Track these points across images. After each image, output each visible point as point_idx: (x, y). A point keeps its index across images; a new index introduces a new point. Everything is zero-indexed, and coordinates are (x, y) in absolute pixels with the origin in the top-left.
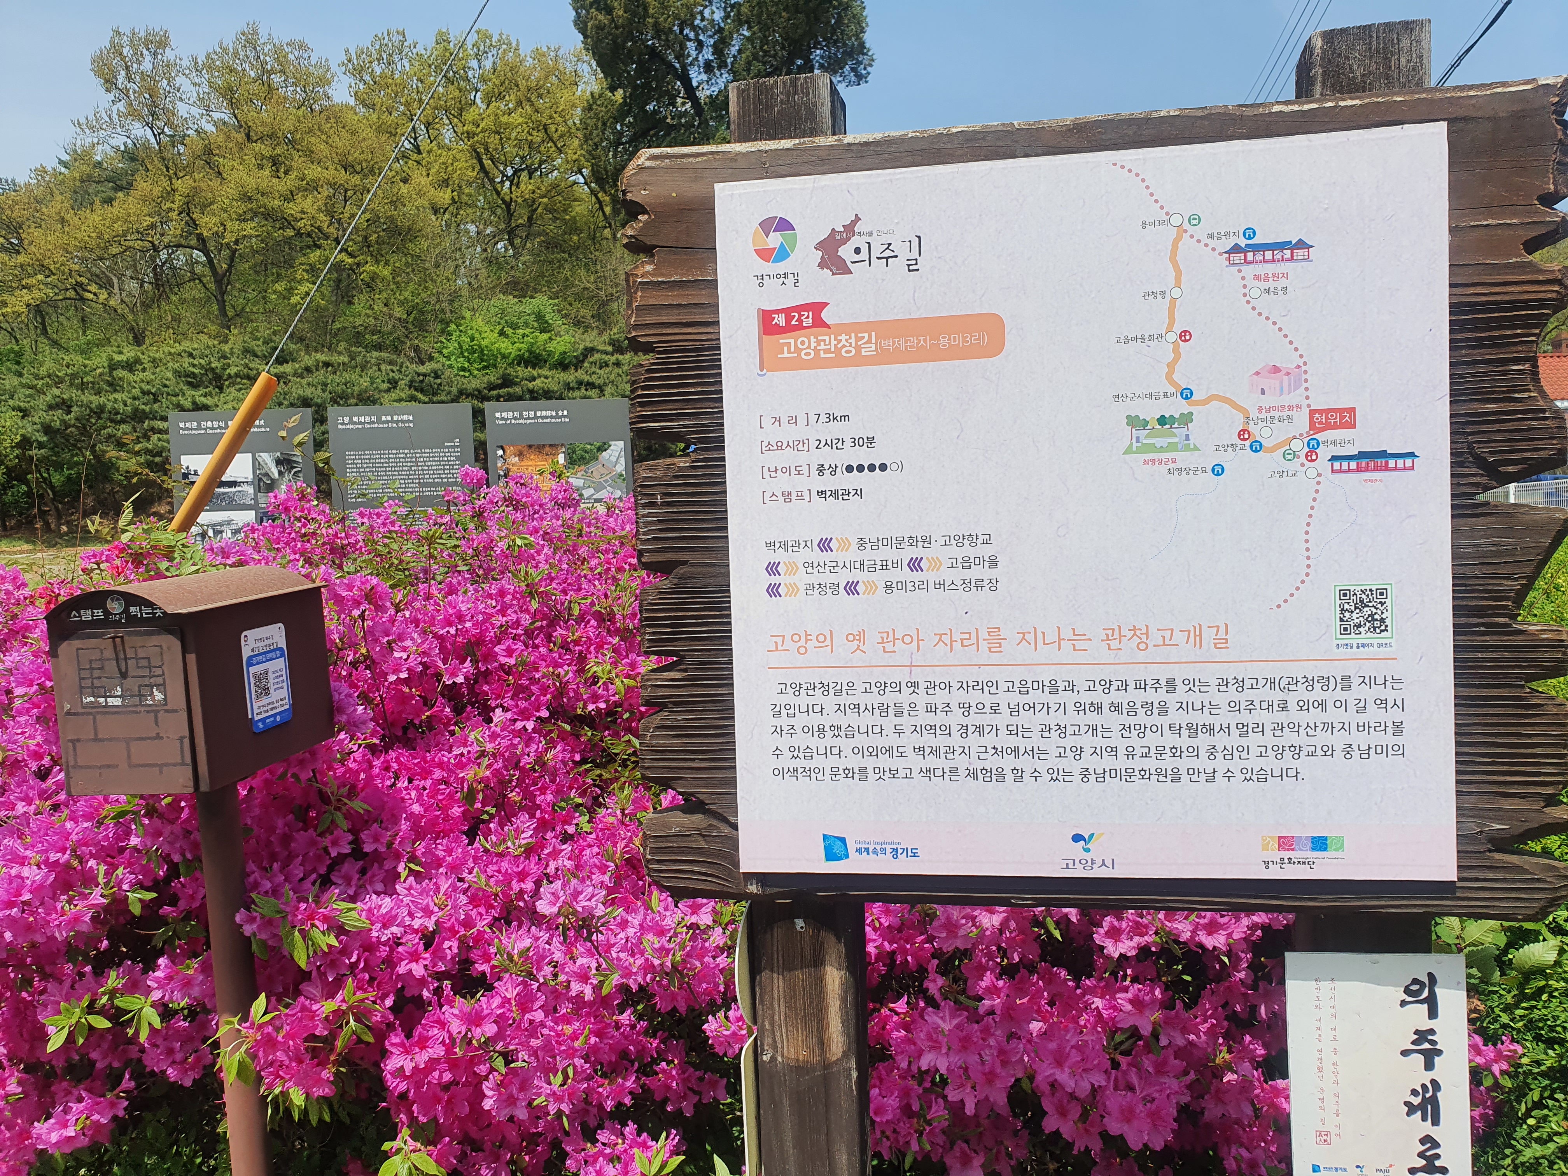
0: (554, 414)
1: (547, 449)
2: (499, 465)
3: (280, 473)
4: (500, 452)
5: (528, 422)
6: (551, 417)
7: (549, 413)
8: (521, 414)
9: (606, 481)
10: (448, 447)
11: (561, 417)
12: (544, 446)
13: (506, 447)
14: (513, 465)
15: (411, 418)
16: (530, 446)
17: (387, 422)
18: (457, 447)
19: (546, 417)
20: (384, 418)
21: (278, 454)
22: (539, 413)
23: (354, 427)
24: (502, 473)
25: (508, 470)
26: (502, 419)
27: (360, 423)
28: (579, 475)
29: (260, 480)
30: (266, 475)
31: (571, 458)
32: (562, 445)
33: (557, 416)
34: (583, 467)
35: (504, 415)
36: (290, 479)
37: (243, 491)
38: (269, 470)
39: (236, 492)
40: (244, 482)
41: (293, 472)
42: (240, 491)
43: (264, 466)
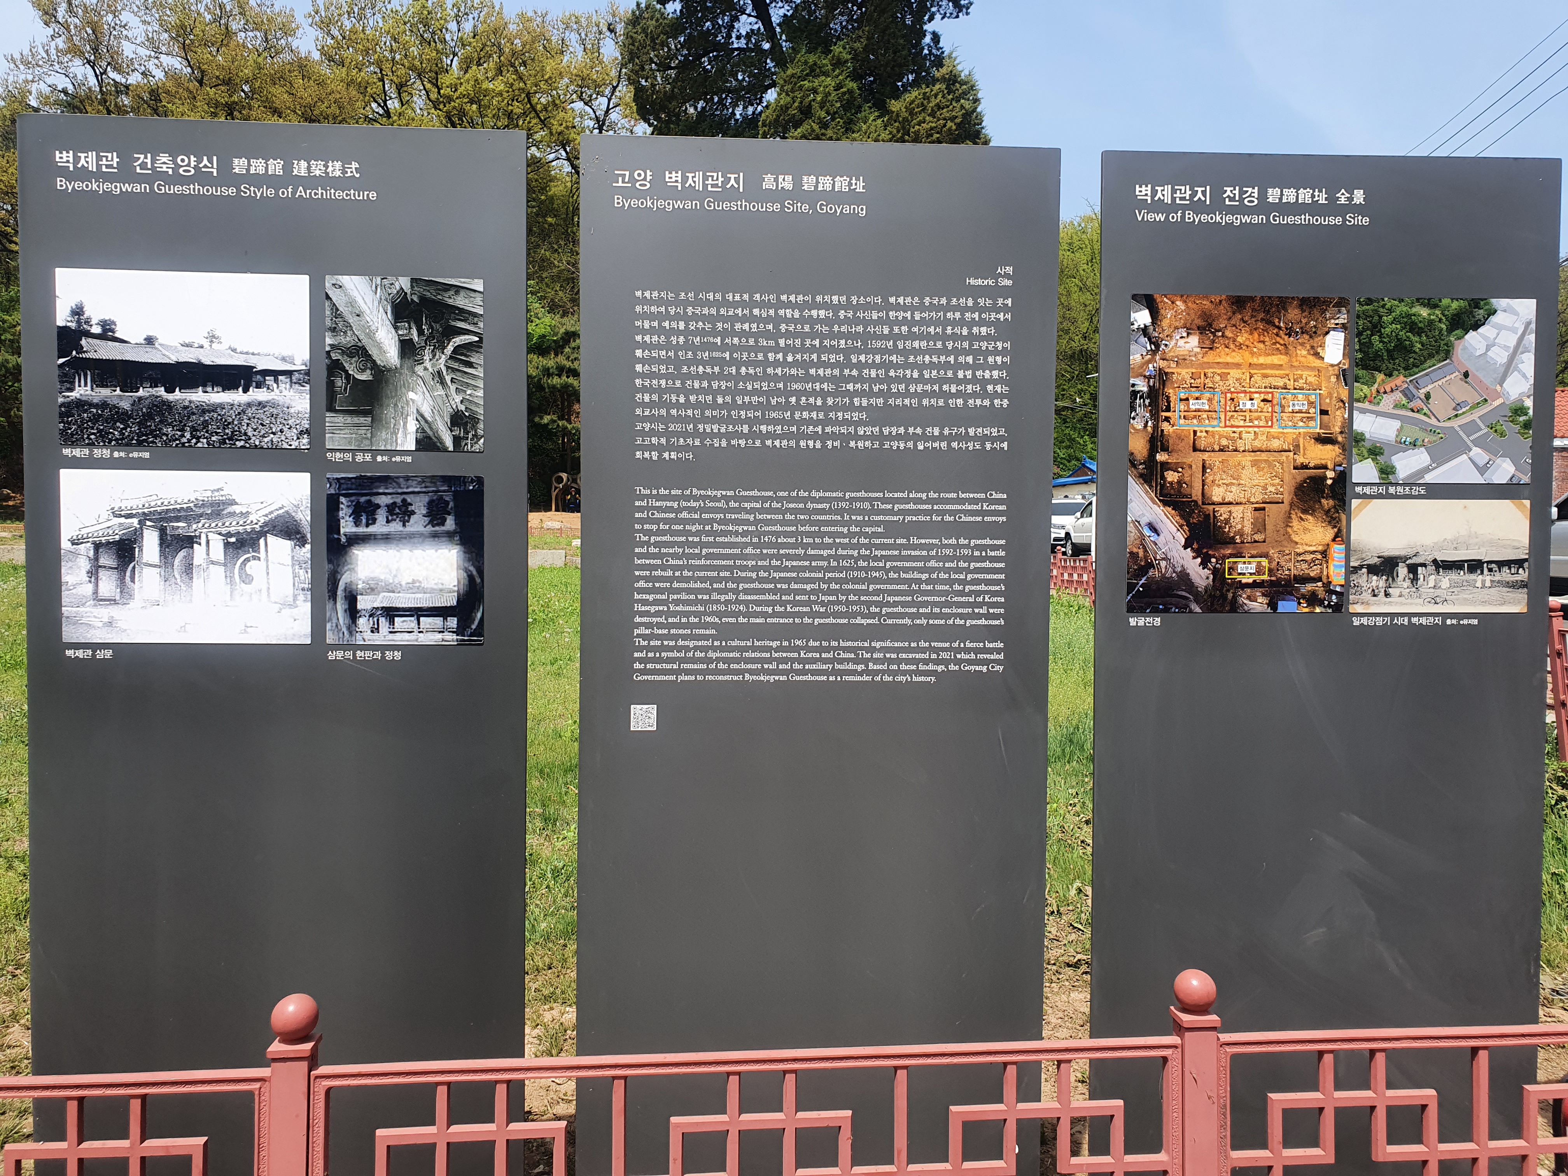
0: (1322, 198)
1: (1293, 313)
2: (1136, 358)
3: (407, 348)
4: (1142, 317)
5: (1237, 220)
6: (1313, 208)
7: (1305, 195)
8: (1217, 195)
9: (1470, 428)
10: (976, 292)
11: (1342, 211)
12: (1283, 303)
13: (1164, 302)
14: (1181, 361)
15: (859, 186)
16: (1239, 303)
17: (779, 195)
18: (1005, 292)
19: (1296, 208)
20: (768, 182)
21: (404, 283)
22: (1273, 195)
23: (670, 206)
24: (1142, 386)
25: (1163, 377)
26: (1158, 206)
27: (689, 193)
28: (1387, 403)
29: (334, 368)
30: (360, 352)
31: (1365, 347)
32: (1342, 303)
33: (1332, 207)
34: (1399, 380)
35: (1165, 193)
36: (439, 373)
37: (274, 405)
38: (371, 335)
39: (249, 405)
40: (275, 374)
41: (450, 348)
42: (261, 405)
43: (351, 320)
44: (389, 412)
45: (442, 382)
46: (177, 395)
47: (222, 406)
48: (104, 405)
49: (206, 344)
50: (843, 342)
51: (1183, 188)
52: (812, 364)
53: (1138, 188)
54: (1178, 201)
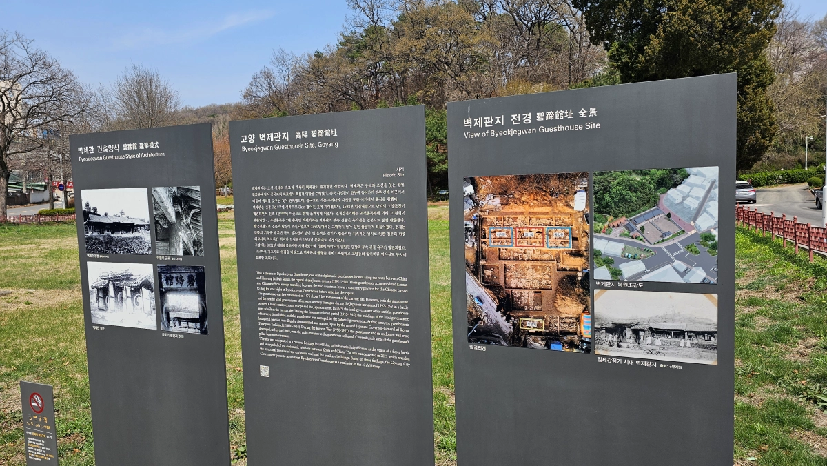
0: (570, 115)
1: (554, 183)
2: (467, 211)
3: (178, 214)
4: (469, 189)
5: (519, 133)
6: (565, 121)
7: (559, 115)
8: (508, 119)
9: (673, 248)
10: (388, 180)
11: (583, 121)
12: (547, 178)
13: (480, 180)
14: (490, 212)
15: (335, 133)
16: (522, 179)
17: (304, 140)
18: (400, 180)
19: (555, 122)
20: (298, 136)
21: (175, 189)
22: (540, 116)
23: (262, 149)
24: (471, 225)
25: (481, 220)
26: (476, 129)
27: (269, 143)
28: (616, 233)
29: (157, 223)
30: (164, 217)
31: (599, 200)
32: (583, 176)
33: (577, 120)
34: (623, 219)
35: (479, 122)
36: (188, 224)
37: (141, 238)
38: (166, 209)
39: (134, 238)
40: (140, 226)
41: (191, 214)
42: (137, 238)
43: (160, 204)
44: (174, 240)
45: (190, 228)
46: (114, 235)
47: (126, 238)
48: (96, 239)
49: (120, 215)
50: (332, 206)
51: (489, 118)
52: (320, 216)
53: (465, 121)
54: (486, 126)
